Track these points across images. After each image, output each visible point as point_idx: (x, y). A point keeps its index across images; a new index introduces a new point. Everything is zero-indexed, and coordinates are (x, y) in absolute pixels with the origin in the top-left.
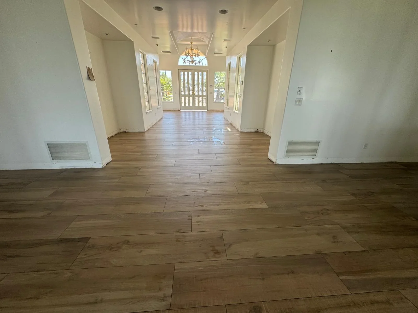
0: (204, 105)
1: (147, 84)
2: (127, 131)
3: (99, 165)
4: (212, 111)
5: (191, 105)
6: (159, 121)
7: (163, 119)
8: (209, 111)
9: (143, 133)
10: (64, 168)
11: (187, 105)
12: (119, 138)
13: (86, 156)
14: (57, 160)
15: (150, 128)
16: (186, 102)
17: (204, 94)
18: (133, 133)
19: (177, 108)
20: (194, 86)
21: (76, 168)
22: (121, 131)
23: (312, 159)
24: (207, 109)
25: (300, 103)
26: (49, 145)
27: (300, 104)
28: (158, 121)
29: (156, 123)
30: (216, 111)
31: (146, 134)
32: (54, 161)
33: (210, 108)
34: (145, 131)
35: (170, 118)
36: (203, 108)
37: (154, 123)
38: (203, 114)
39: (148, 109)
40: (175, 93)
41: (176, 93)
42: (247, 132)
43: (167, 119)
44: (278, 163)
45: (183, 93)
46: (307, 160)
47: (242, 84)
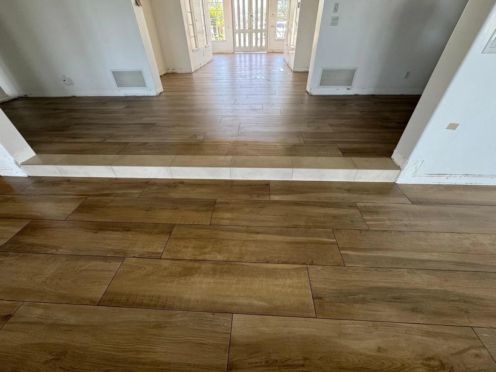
0: (264, 45)
1: (191, 12)
2: (174, 71)
3: (153, 93)
4: (273, 52)
5: (247, 45)
6: (208, 63)
7: (213, 62)
8: (269, 52)
9: (191, 73)
10: (128, 95)
11: (242, 45)
12: (168, 77)
13: (142, 84)
14: (121, 88)
15: (198, 69)
16: (242, 41)
17: (264, 27)
18: (180, 73)
19: (231, 49)
20: (251, 16)
21: (137, 95)
22: (170, 71)
23: (347, 89)
24: (266, 50)
25: (336, 22)
26: (114, 73)
27: (336, 24)
28: (206, 63)
29: (204, 65)
30: (278, 52)
31: (194, 74)
32: (120, 88)
33: (272, 48)
34: (193, 71)
35: (220, 60)
36: (261, 48)
37: (202, 65)
38: (261, 57)
39: (195, 47)
40: (227, 27)
41: (229, 28)
42: (301, 72)
43: (217, 61)
44: (312, 93)
45: (237, 28)
46: (341, 91)
47: (299, 7)
